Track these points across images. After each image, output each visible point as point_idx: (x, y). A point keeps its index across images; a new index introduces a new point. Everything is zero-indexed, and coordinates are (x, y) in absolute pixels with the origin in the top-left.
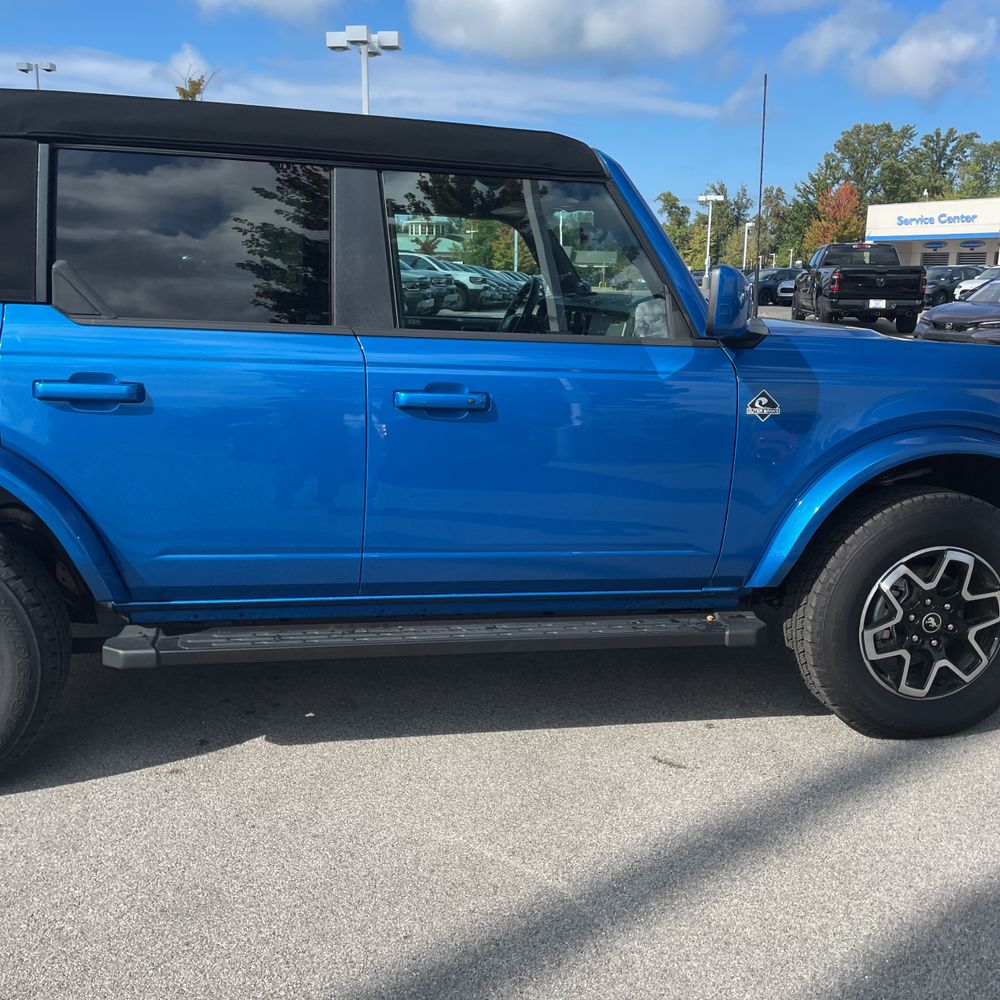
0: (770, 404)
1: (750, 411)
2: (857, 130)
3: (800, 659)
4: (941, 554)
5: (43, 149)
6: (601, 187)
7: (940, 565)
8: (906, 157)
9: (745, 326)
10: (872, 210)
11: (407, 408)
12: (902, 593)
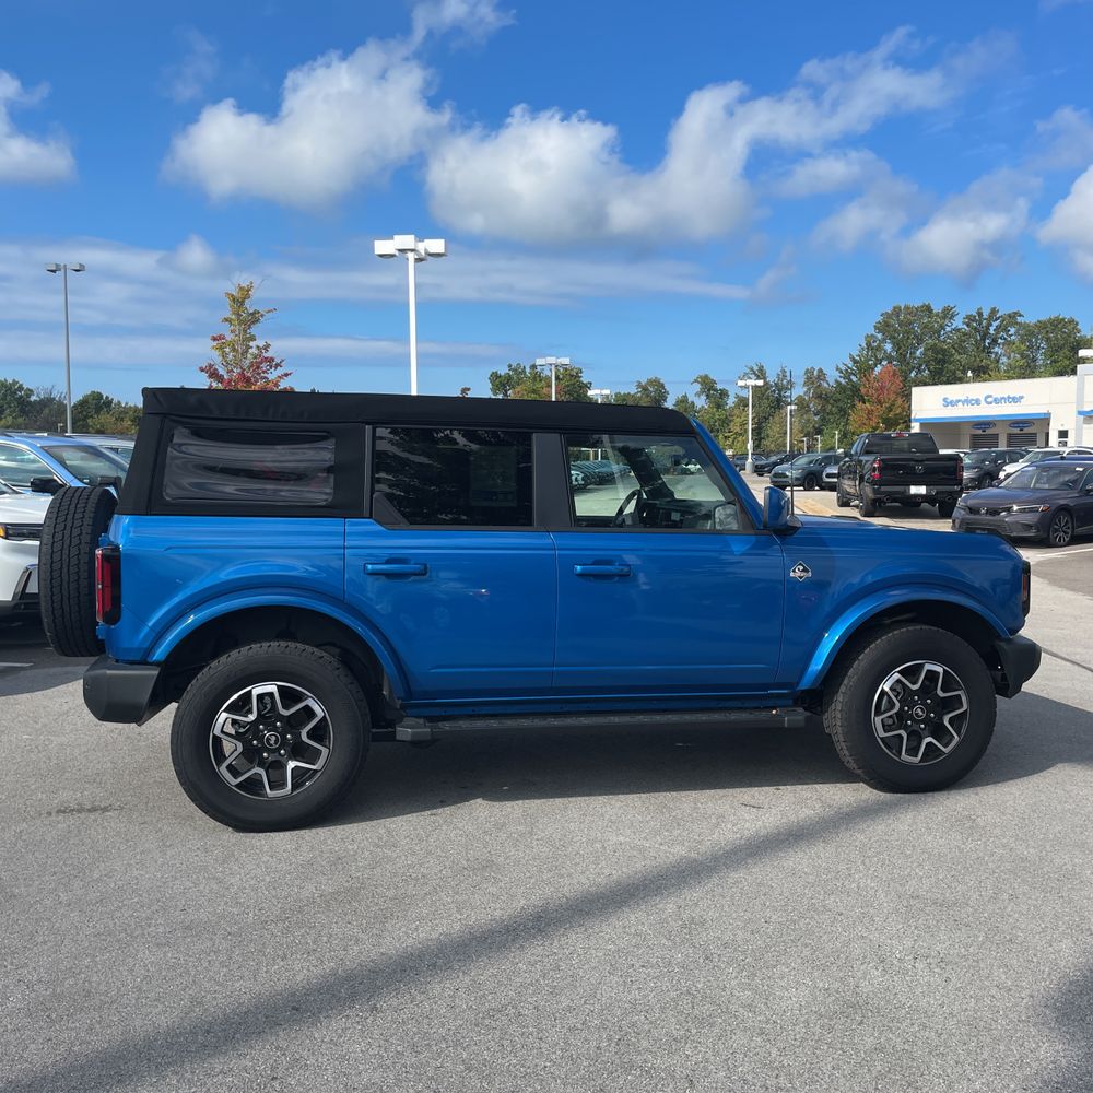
0: (805, 570)
1: (792, 574)
2: (897, 310)
3: (835, 739)
4: (922, 665)
5: (368, 428)
6: (693, 439)
7: (920, 674)
8: (949, 337)
9: (786, 523)
10: (916, 391)
11: (581, 575)
12: (899, 693)
